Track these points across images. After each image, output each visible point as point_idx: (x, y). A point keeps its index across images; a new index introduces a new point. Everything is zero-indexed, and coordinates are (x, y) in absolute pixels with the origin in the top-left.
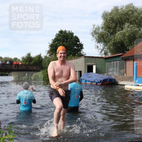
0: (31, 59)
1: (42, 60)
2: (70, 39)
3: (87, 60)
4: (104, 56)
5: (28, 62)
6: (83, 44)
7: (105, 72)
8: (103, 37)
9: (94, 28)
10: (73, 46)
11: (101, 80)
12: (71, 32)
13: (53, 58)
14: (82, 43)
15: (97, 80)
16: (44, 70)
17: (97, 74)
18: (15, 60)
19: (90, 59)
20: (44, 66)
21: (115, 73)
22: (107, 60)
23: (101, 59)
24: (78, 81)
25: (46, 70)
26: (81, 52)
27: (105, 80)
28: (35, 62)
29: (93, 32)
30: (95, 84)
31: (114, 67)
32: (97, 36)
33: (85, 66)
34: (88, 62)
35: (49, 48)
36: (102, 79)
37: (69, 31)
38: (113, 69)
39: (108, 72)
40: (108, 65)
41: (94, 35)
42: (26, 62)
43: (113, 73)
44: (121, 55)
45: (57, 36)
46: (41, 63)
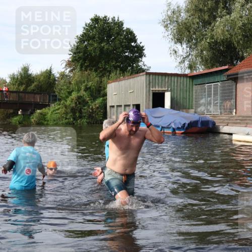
0: (30, 80)
1: (55, 80)
2: (116, 35)
3: (151, 81)
4: (188, 72)
5: (24, 86)
6: (143, 47)
7: (191, 106)
8: (189, 32)
9: (169, 9)
10: (123, 51)
11: (184, 124)
12: (118, 20)
13: (77, 76)
14: (141, 45)
15: (175, 124)
16: (58, 102)
17: (172, 110)
19: (158, 79)
20: (59, 93)
21: (212, 108)
22: (195, 81)
23: (182, 78)
25: (62, 102)
26: (140, 64)
27: (193, 124)
28: (38, 85)
30: (171, 131)
31: (209, 95)
32: (175, 28)
33: (148, 94)
34: (154, 86)
35: (70, 54)
36: (187, 122)
37: (113, 19)
38: (209, 99)
39: (197, 107)
40: (196, 91)
41: (169, 25)
42: (19, 85)
43: (208, 108)
44: (227, 70)
45: (87, 29)
46: (53, 87)
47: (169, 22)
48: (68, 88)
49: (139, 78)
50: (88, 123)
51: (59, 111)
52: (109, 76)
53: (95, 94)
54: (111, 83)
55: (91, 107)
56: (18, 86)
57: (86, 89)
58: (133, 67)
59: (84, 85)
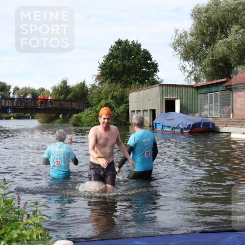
0: (68, 90)
1: (88, 91)
2: (135, 55)
3: (164, 91)
4: (193, 83)
5: (63, 95)
6: (157, 64)
7: (196, 110)
8: (193, 51)
9: (177, 34)
10: (141, 67)
11: (190, 125)
12: (137, 43)
14: (155, 62)
15: (183, 125)
16: (90, 108)
17: (181, 114)
18: (41, 92)
19: (170, 90)
20: (91, 101)
21: (213, 113)
22: (200, 91)
23: (189, 88)
24: (150, 126)
25: (93, 108)
26: (155, 77)
27: (196, 125)
28: (75, 94)
29: (174, 42)
30: (179, 131)
31: (211, 102)
32: (182, 49)
33: (161, 101)
34: (166, 95)
35: (99, 70)
37: (133, 42)
38: (211, 105)
39: (201, 112)
40: (200, 98)
41: (177, 47)
43: (211, 112)
44: (225, 82)
45: (112, 50)
46: (86, 96)
48: (99, 97)
49: (155, 88)
50: (115, 124)
51: (91, 115)
52: (130, 87)
53: (120, 101)
54: (132, 92)
55: (116, 112)
56: (59, 95)
57: (113, 97)
58: (149, 80)
59: (110, 94)
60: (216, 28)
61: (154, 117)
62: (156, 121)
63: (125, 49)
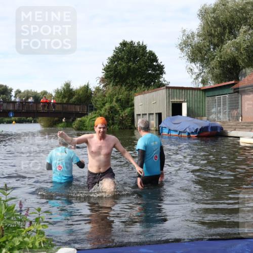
0: (71, 93)
1: (92, 94)
2: (141, 57)
3: (170, 93)
4: (201, 86)
5: (66, 99)
6: (163, 66)
7: (204, 113)
8: (201, 53)
9: (184, 35)
10: (147, 69)
11: (197, 129)
12: (143, 44)
13: (111, 90)
14: (162, 64)
15: (190, 129)
16: (94, 112)
17: (189, 118)
19: (176, 92)
20: (95, 104)
21: (221, 116)
22: (207, 94)
23: (196, 91)
24: (156, 130)
25: (97, 111)
26: (161, 80)
27: (204, 129)
28: (78, 98)
29: (181, 43)
30: (186, 135)
31: (219, 105)
32: (189, 50)
33: (168, 105)
34: (173, 98)
35: (103, 73)
36: (199, 128)
37: (138, 43)
38: (219, 108)
39: (209, 115)
40: (208, 101)
41: (184, 48)
42: (63, 98)
43: (219, 116)
44: (233, 84)
45: (117, 52)
46: (90, 99)
47: (184, 45)
48: (103, 100)
49: (161, 91)
50: (119, 129)
52: (136, 90)
53: (125, 104)
54: (138, 95)
55: (121, 115)
57: (118, 101)
58: (155, 82)
59: (115, 97)
60: (225, 28)
61: (160, 121)
62: (162, 125)
63: (131, 51)
